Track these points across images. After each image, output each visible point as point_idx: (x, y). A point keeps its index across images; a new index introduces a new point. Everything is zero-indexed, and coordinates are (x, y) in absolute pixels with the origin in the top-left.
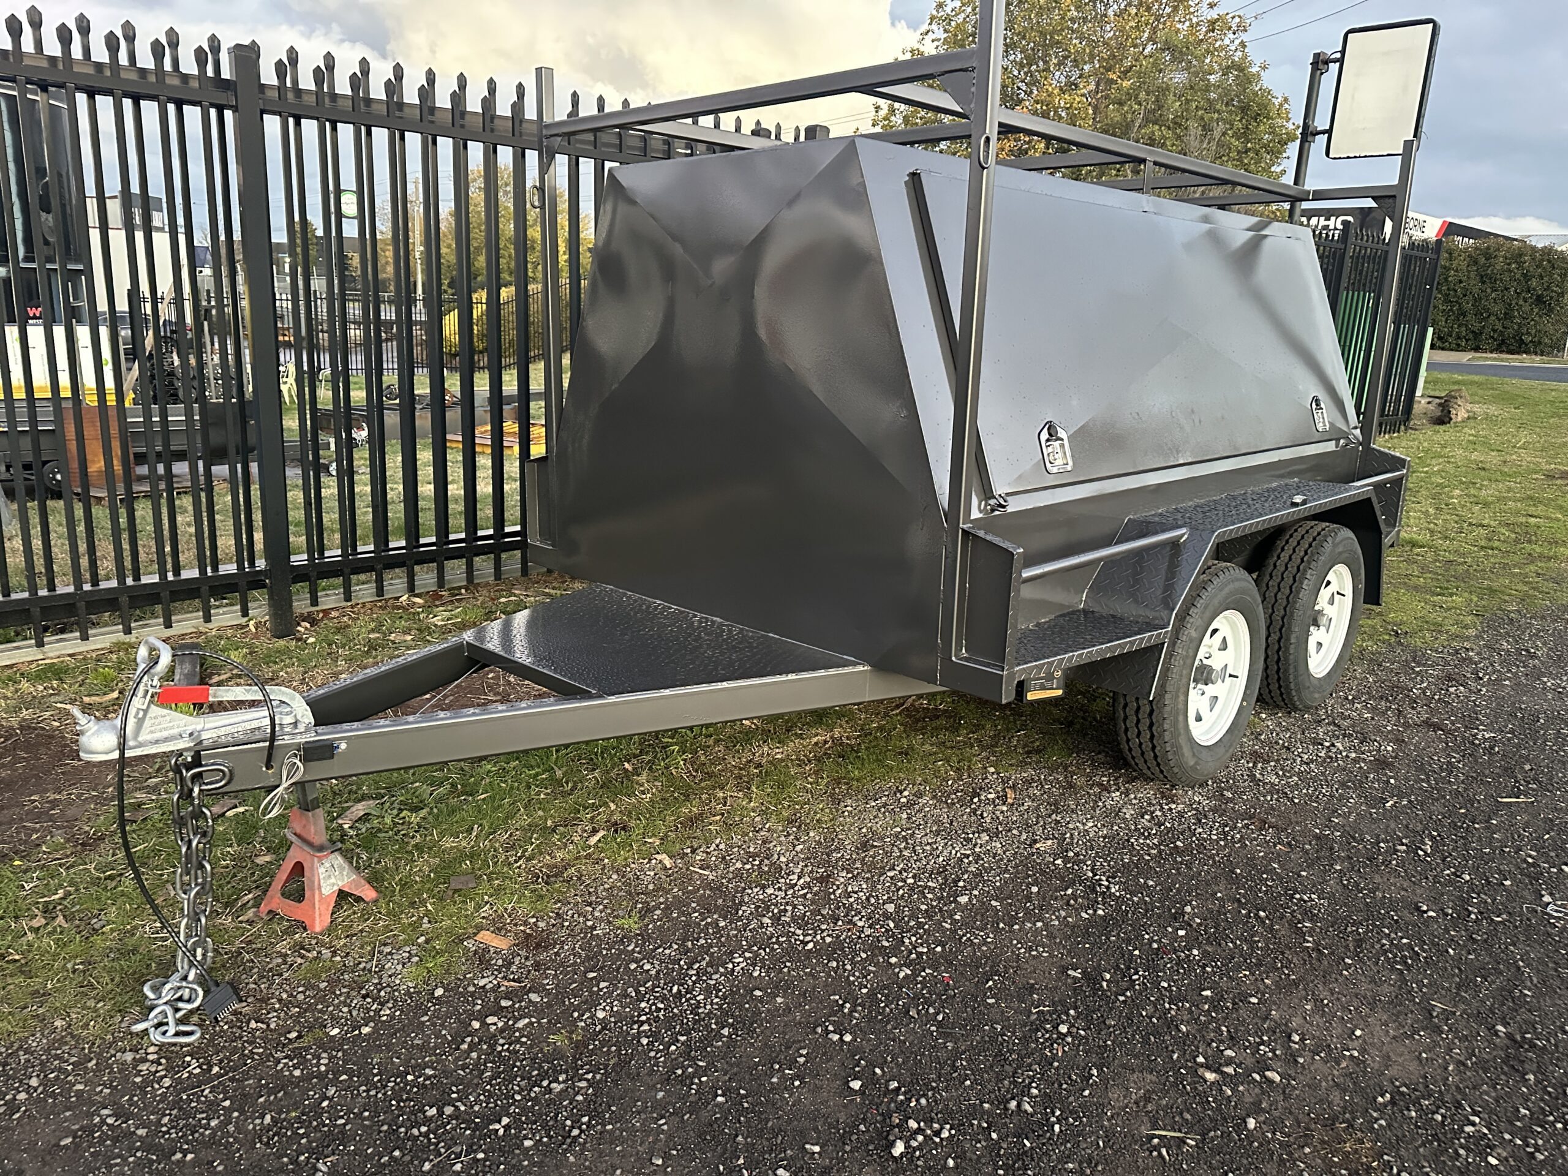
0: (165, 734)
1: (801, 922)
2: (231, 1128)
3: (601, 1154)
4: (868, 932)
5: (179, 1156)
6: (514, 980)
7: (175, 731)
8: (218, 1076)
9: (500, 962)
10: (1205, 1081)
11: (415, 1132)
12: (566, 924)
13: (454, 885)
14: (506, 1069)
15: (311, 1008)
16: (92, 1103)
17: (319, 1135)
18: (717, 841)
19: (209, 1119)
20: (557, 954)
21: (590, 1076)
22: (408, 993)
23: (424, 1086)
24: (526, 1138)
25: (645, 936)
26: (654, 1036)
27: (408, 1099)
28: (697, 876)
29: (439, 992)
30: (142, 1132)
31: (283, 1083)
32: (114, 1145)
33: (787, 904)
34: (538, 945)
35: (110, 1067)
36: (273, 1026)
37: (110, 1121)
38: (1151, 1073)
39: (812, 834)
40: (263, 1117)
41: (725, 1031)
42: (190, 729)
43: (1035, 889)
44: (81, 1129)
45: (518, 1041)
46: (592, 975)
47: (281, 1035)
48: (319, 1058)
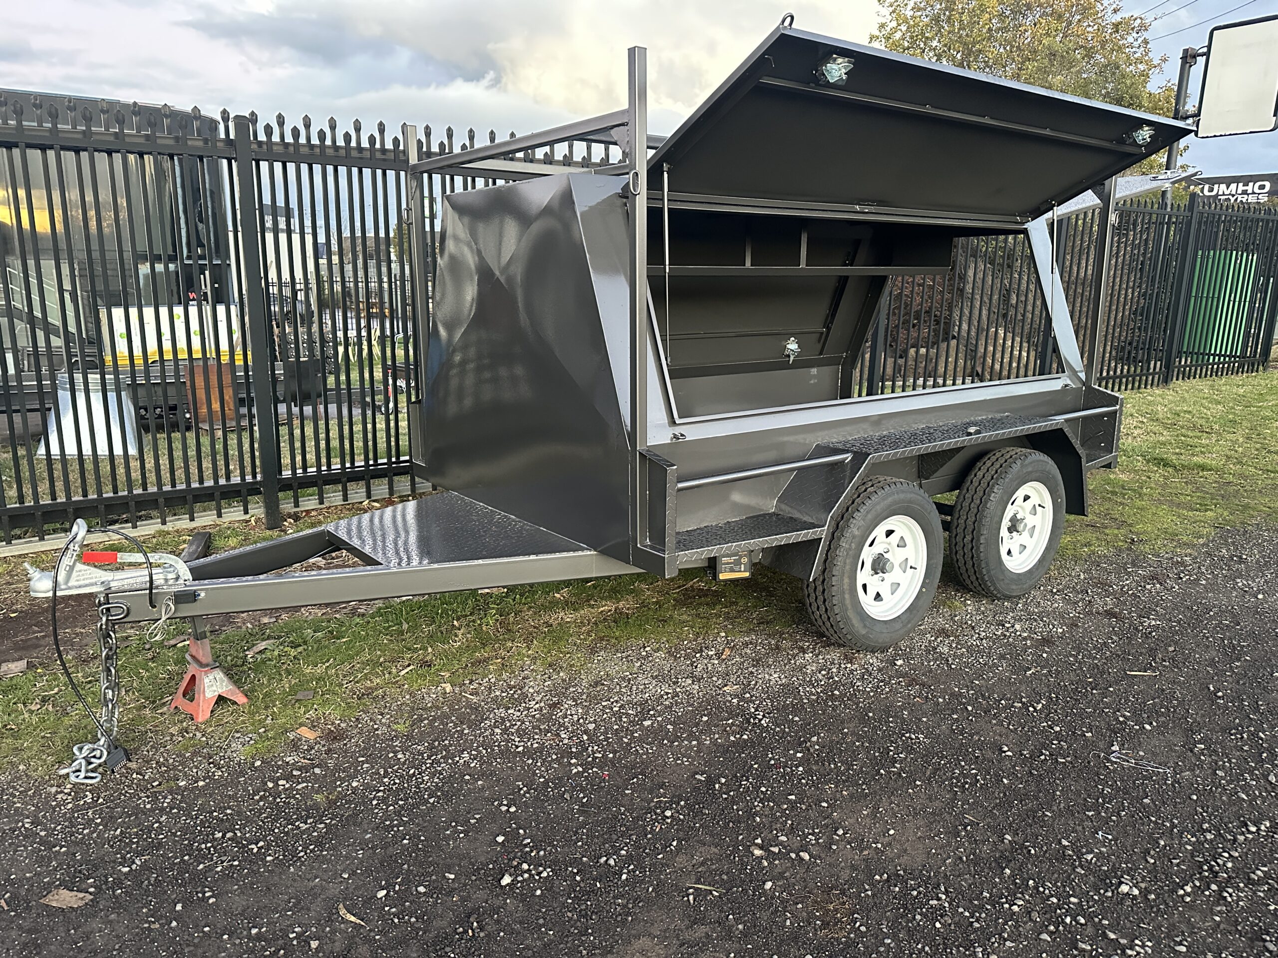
0: (87, 582)
1: (521, 733)
2: (95, 835)
3: (313, 868)
4: (566, 741)
5: (58, 848)
6: (309, 759)
7: (93, 581)
8: (102, 804)
9: (306, 747)
10: (753, 855)
11: (203, 846)
12: (360, 726)
13: (299, 697)
14: (277, 812)
15: (175, 768)
16: (22, 814)
17: (145, 843)
18: (490, 677)
19: (84, 829)
20: (345, 745)
21: (328, 821)
22: (239, 764)
23: (222, 820)
24: (270, 855)
25: (409, 737)
26: (384, 800)
27: (208, 827)
28: (464, 699)
29: (258, 763)
30: (43, 833)
31: (138, 811)
32: (24, 840)
33: (519, 720)
34: (335, 738)
35: (41, 795)
36: (146, 778)
37: (27, 826)
38: (716, 847)
39: (561, 674)
40: (116, 830)
41: (431, 801)
42: (103, 579)
43: (705, 719)
44: (9, 830)
45: (294, 797)
46: (361, 759)
47: (148, 783)
48: (165, 798)
